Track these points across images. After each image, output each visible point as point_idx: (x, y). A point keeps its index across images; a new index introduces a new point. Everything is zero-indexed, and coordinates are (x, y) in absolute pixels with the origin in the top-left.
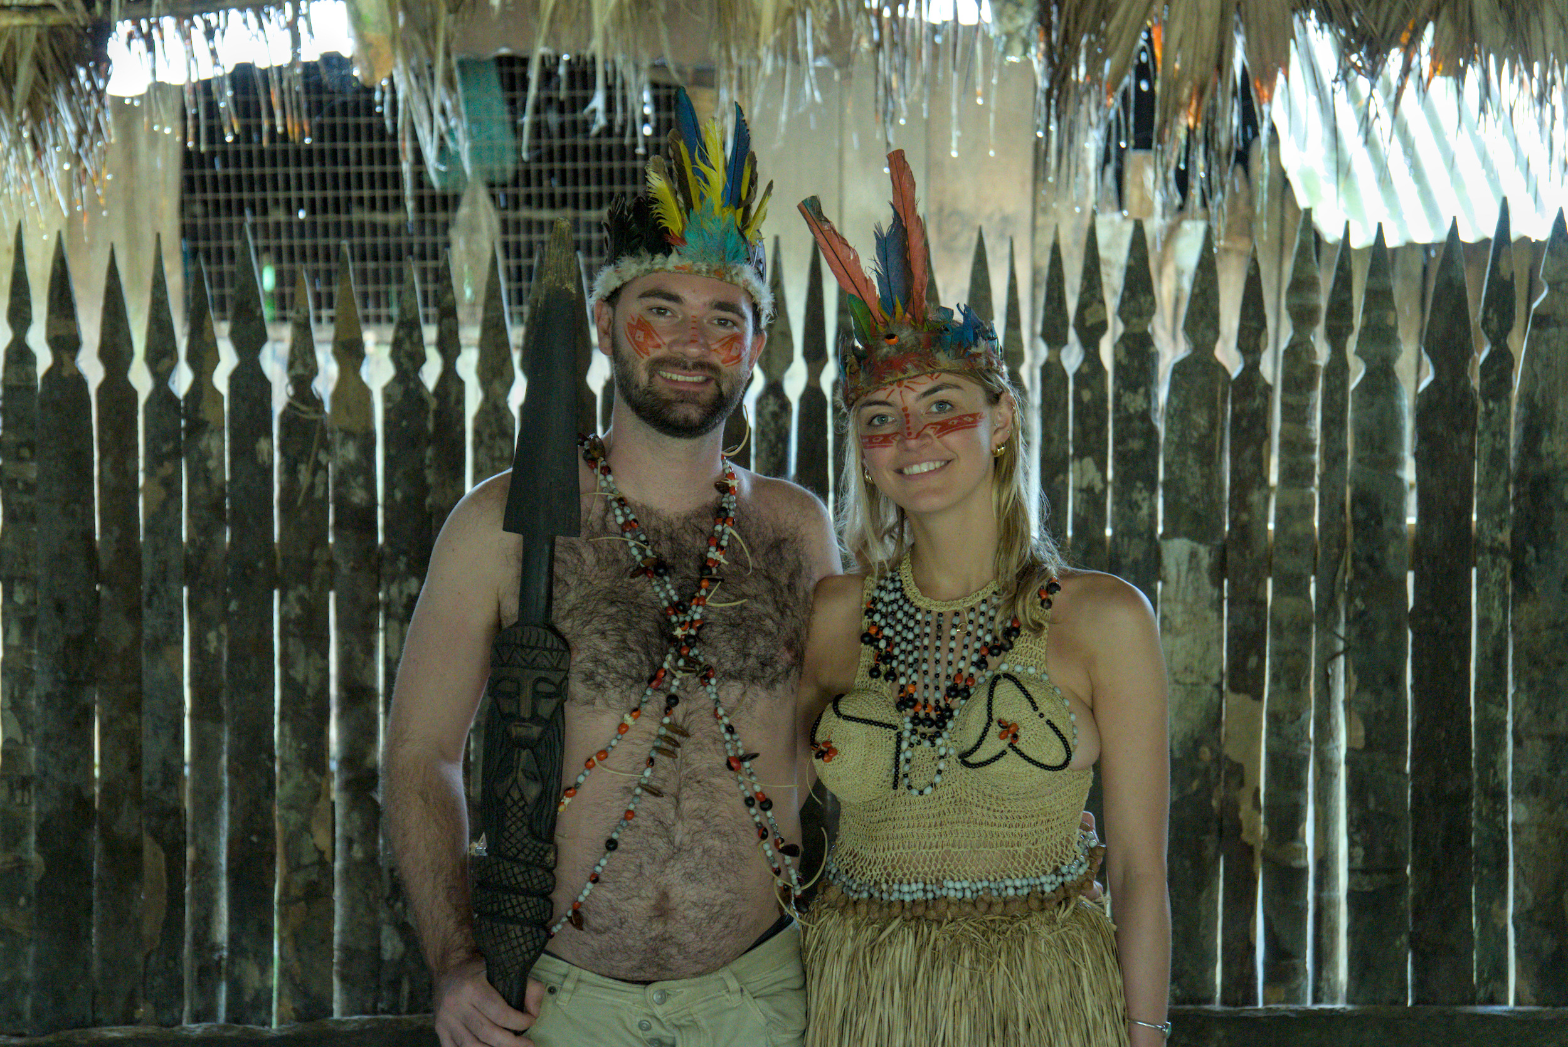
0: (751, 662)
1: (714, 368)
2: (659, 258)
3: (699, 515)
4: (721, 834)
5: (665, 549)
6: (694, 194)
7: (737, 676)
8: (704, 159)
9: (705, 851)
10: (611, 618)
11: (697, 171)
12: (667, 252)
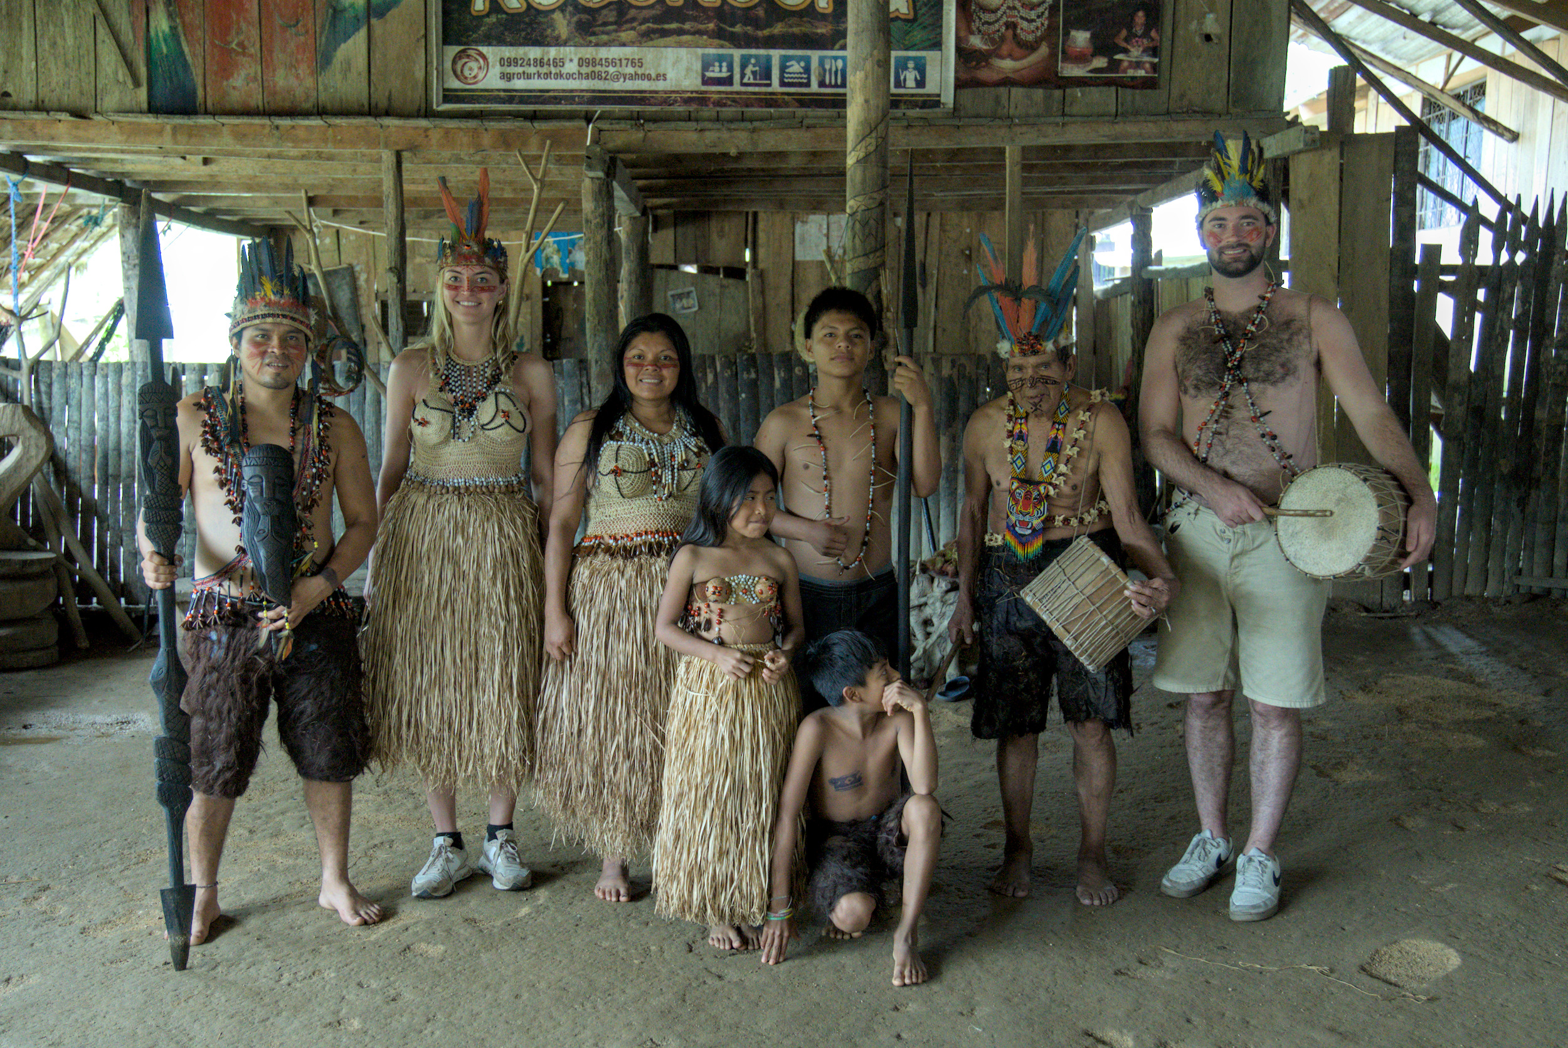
0: (1261, 374)
1: (1247, 245)
2: (1214, 204)
3: (1250, 311)
4: (1249, 446)
5: (1231, 328)
6: (1225, 174)
7: (1256, 380)
8: (1228, 158)
9: (1240, 452)
10: (1204, 360)
11: (1225, 163)
12: (1217, 200)
